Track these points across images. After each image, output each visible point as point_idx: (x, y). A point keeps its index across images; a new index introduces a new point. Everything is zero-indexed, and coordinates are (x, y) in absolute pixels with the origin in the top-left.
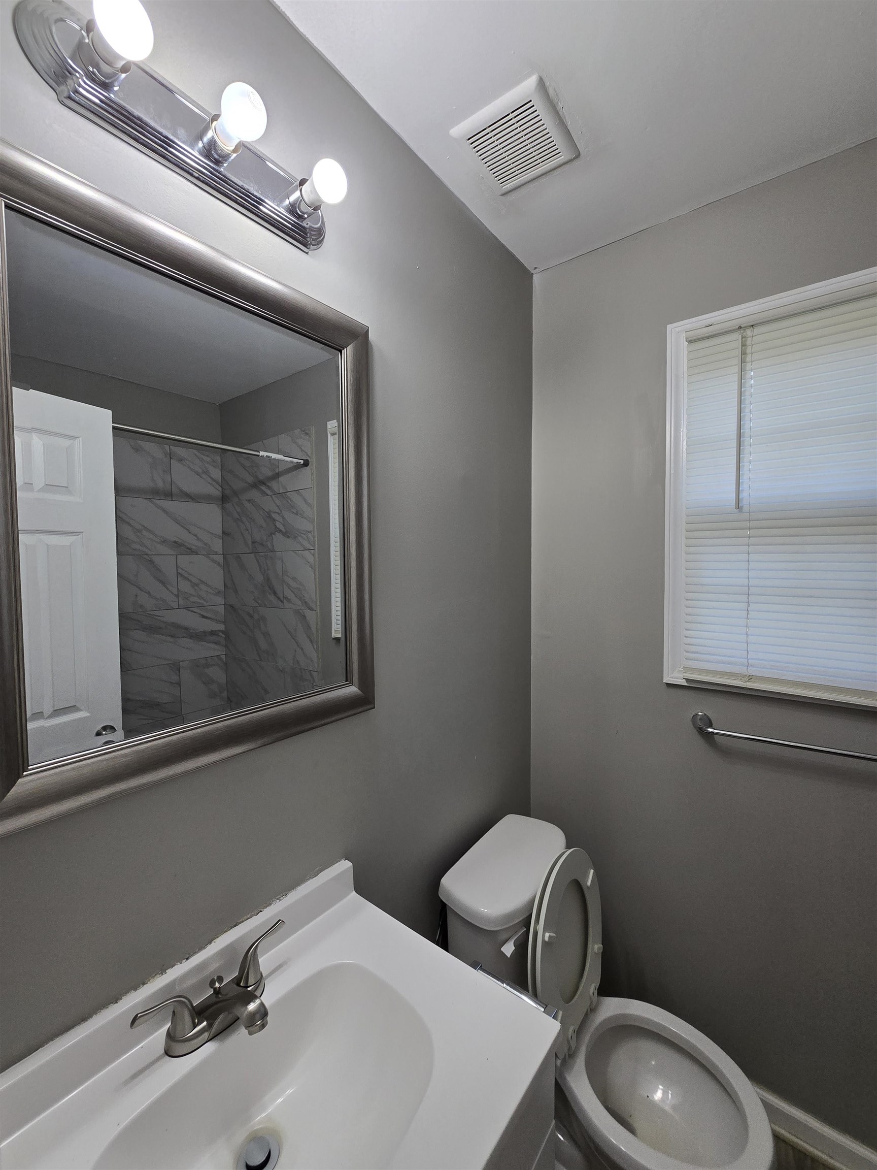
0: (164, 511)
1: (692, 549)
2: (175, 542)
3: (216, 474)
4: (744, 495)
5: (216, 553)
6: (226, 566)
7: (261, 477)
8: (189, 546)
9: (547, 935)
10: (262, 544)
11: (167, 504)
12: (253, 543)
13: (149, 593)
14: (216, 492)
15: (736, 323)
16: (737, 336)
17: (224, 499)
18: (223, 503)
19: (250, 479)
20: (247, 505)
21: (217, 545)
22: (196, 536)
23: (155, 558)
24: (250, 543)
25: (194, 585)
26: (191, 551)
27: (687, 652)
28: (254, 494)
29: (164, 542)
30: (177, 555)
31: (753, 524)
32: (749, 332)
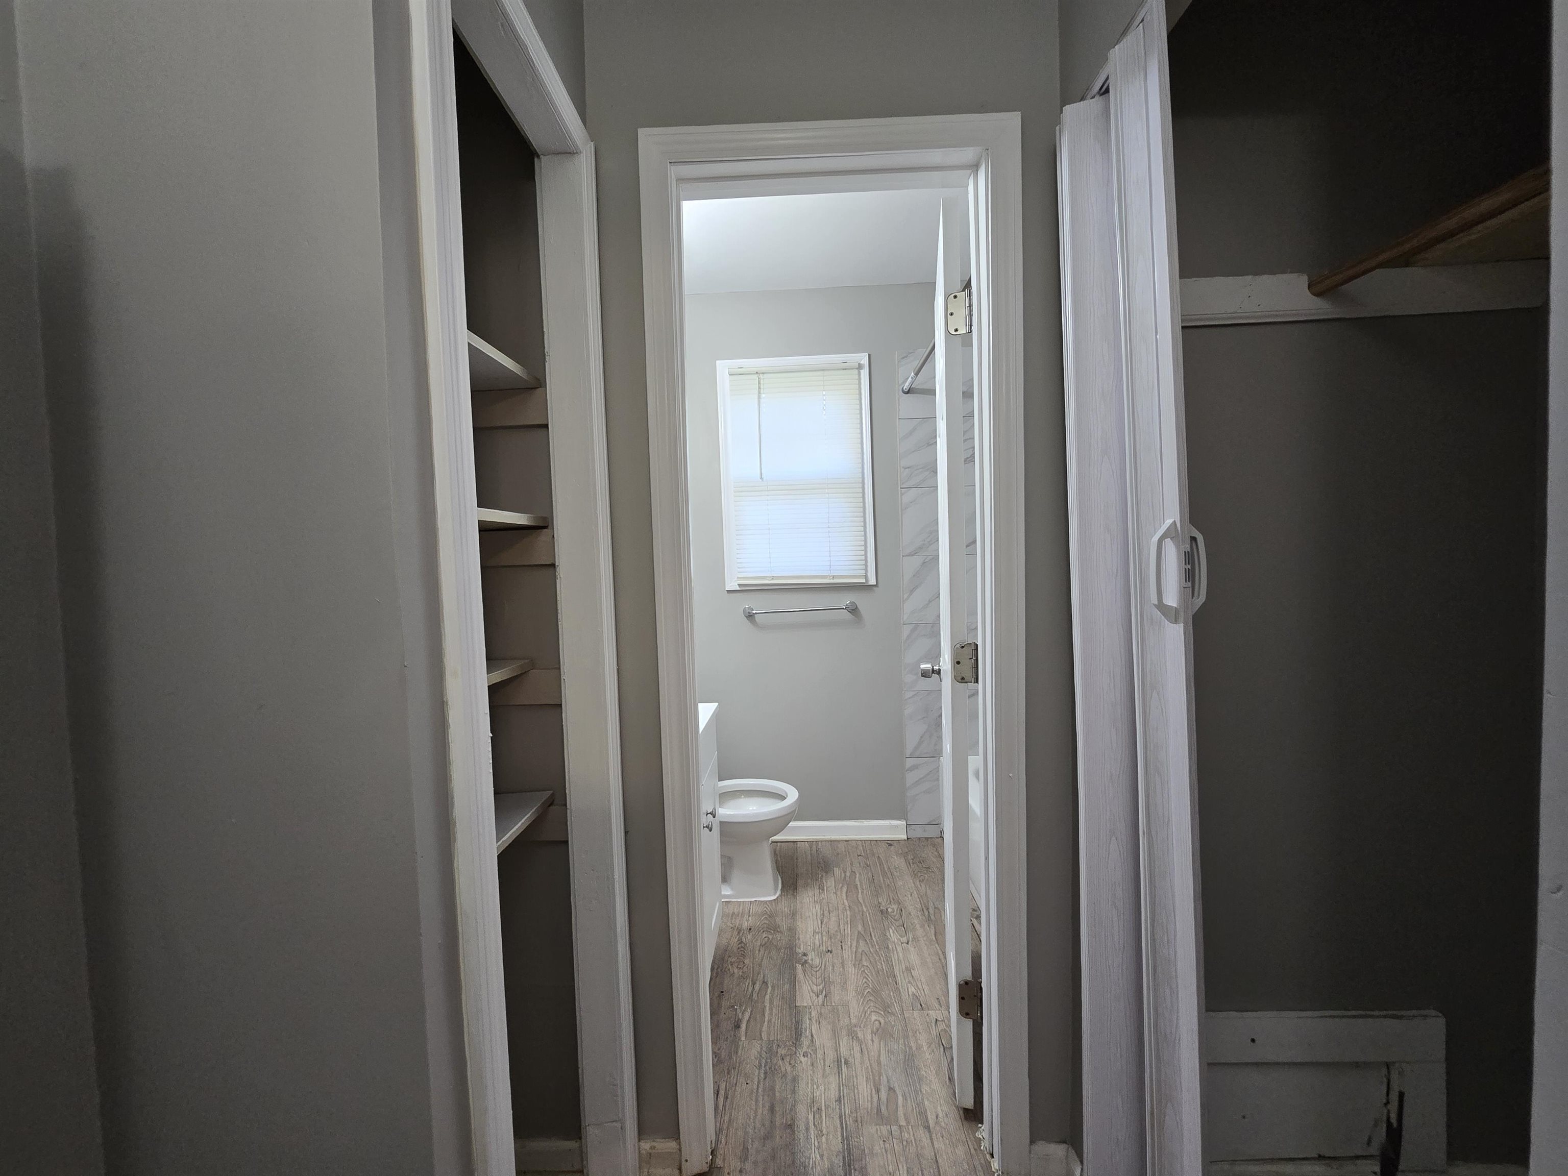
1: (737, 504)
4: (764, 472)
15: (754, 369)
16: (755, 377)
27: (739, 568)
31: (770, 488)
32: (762, 377)
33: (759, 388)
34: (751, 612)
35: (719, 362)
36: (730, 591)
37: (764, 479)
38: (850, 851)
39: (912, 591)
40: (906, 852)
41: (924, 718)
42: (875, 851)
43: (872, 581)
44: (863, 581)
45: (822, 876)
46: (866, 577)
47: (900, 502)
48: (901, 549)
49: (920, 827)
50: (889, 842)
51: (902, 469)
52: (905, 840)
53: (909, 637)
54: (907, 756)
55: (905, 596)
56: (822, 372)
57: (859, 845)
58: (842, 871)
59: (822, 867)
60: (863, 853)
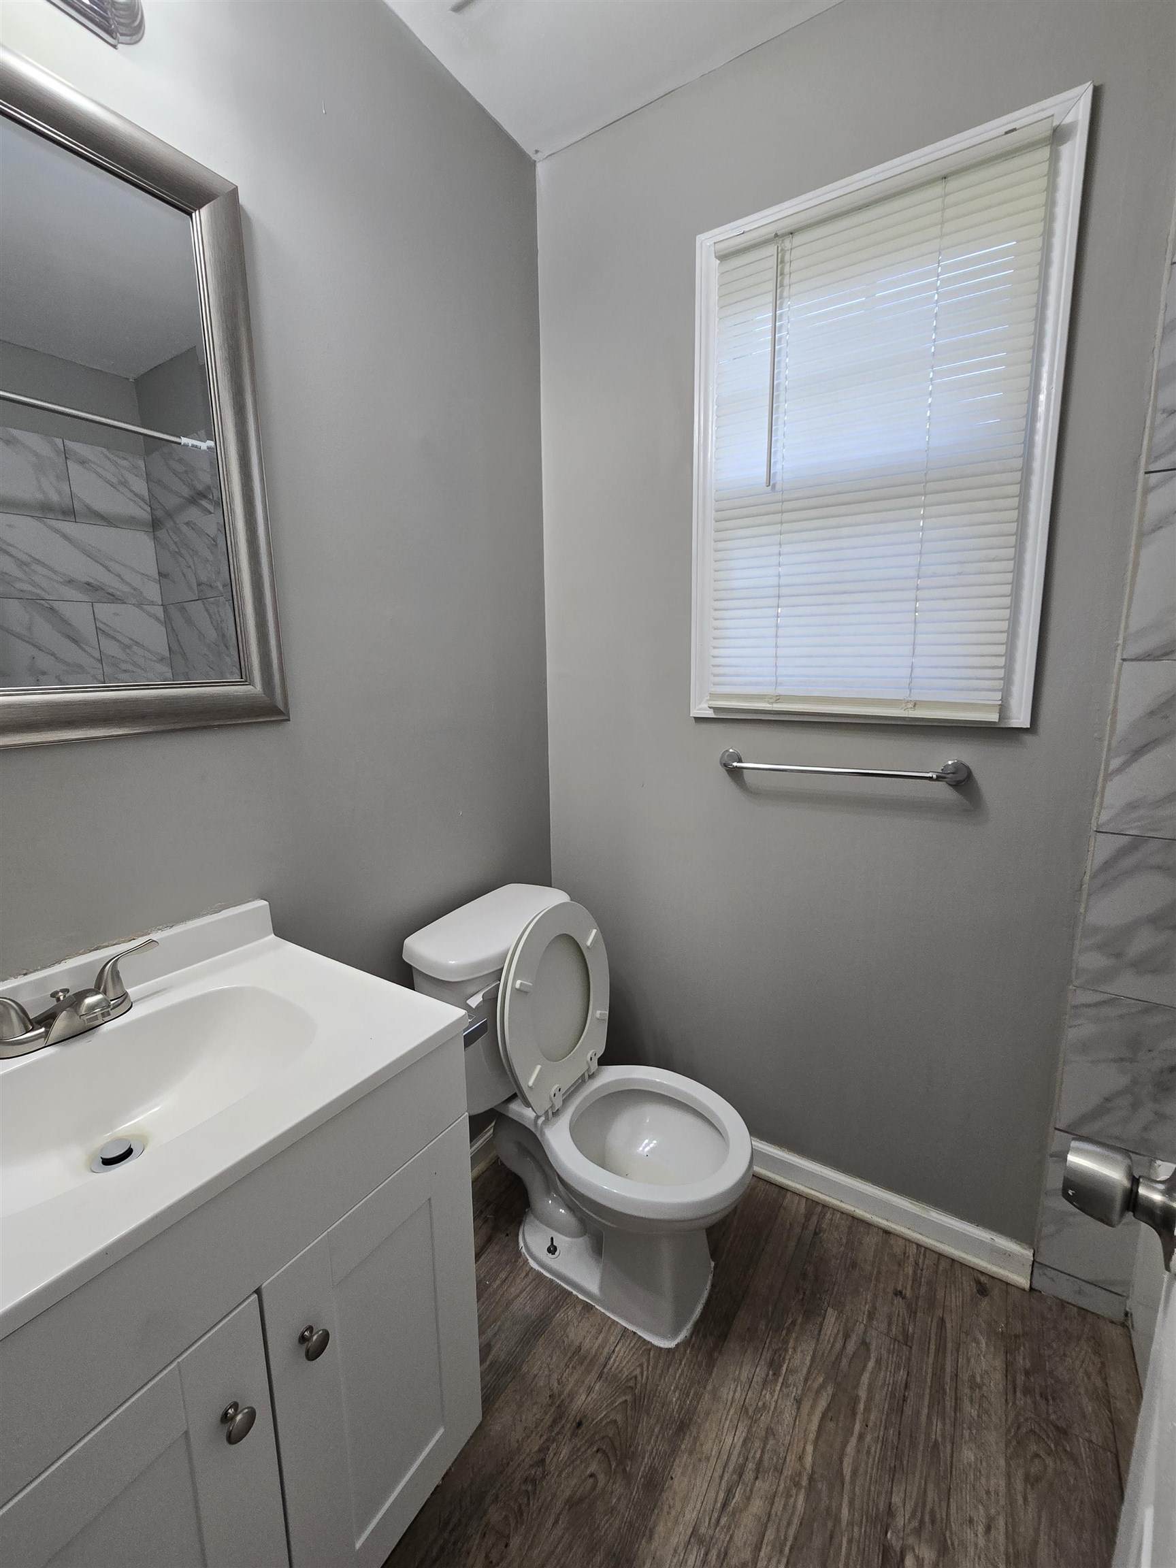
0: (65, 537)
1: (721, 545)
2: (88, 584)
3: (141, 486)
4: (777, 468)
5: (152, 603)
6: (168, 622)
7: (200, 487)
8: (111, 591)
9: (518, 982)
10: (211, 586)
11: (67, 527)
12: (199, 585)
13: (53, 654)
14: (143, 513)
15: (771, 230)
16: (771, 250)
17: (155, 525)
18: (154, 531)
19: (186, 492)
20: (184, 529)
21: (152, 591)
22: (119, 576)
23: (56, 605)
24: (195, 586)
25: (125, 647)
26: (113, 598)
27: (715, 675)
28: (193, 514)
29: (70, 582)
30: (92, 603)
31: (787, 506)
32: (787, 244)
33: (780, 274)
34: (735, 764)
35: (700, 238)
36: (698, 719)
37: (778, 487)
38: (883, 1268)
39: (1138, 753)
40: (1016, 1336)
41: (1122, 1060)
42: (940, 1294)
43: (1020, 718)
44: (994, 717)
45: (794, 1323)
46: (1003, 709)
47: (1136, 514)
48: (1120, 642)
49: (1068, 1280)
50: (983, 1279)
51: (1160, 417)
52: (1024, 1290)
53: (1107, 865)
54: (1057, 1127)
55: (1115, 763)
56: (938, 189)
57: (908, 1256)
58: (841, 1329)
59: (804, 1293)
60: (909, 1287)
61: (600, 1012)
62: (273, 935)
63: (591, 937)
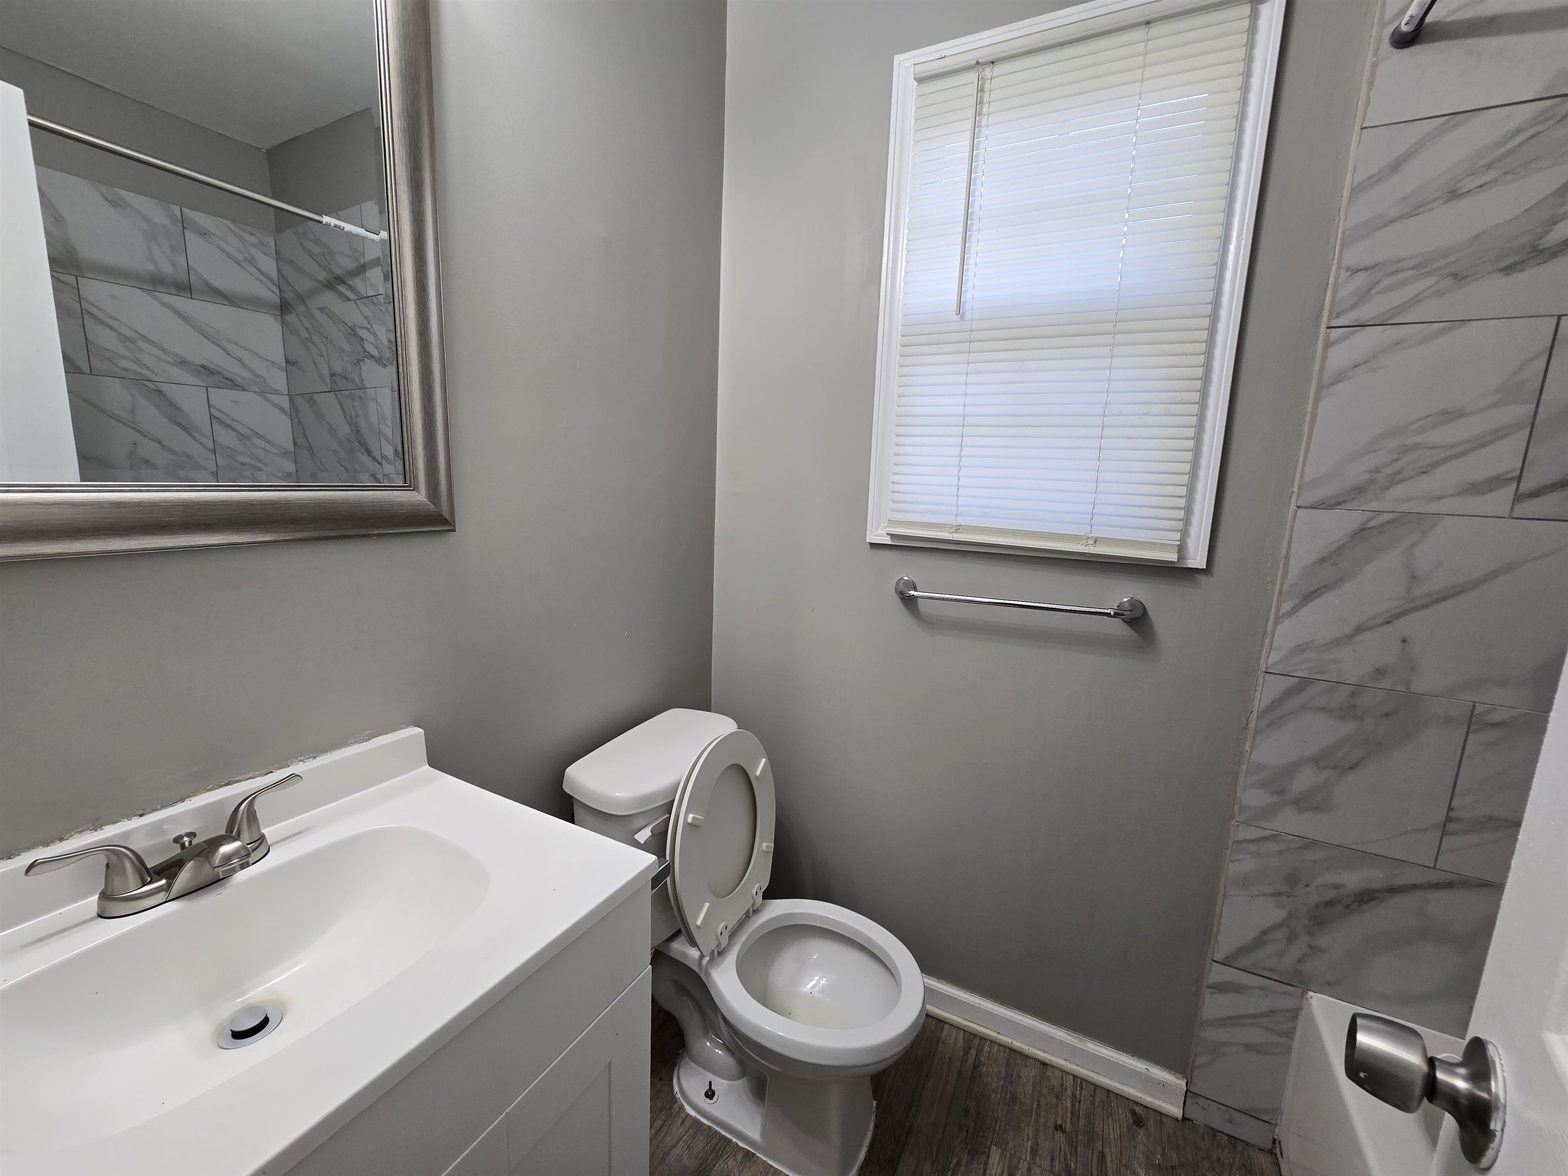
0: (178, 313)
1: (906, 370)
2: (203, 366)
3: (269, 265)
4: (967, 297)
5: (277, 392)
6: (294, 413)
7: (338, 272)
8: (229, 375)
9: (691, 816)
10: (345, 378)
11: (182, 302)
12: (332, 375)
13: (159, 442)
14: (271, 295)
15: (971, 58)
16: (972, 76)
17: (284, 308)
18: (282, 315)
19: (322, 275)
20: (317, 313)
21: (278, 380)
22: (240, 360)
23: (165, 388)
24: (326, 373)
25: (242, 437)
26: (232, 384)
28: (329, 299)
29: (183, 363)
30: (206, 387)
31: (974, 336)
32: (988, 72)
33: (980, 102)
34: (912, 592)
35: (898, 58)
36: (873, 545)
37: (968, 316)
38: (1043, 1102)
39: (1308, 598)
40: (1173, 1167)
41: (1280, 894)
42: (1098, 1128)
43: (1197, 559)
44: (1172, 557)
46: (1181, 549)
47: (1317, 367)
48: (1296, 489)
49: (1219, 1109)
50: (1137, 1109)
51: (1344, 275)
52: (1177, 1119)
53: (1275, 704)
54: (1215, 959)
55: (1286, 607)
56: (1139, 34)
57: (1066, 1089)
58: (1006, 1168)
59: (967, 1131)
60: (1069, 1121)
61: (765, 844)
62: (427, 765)
63: (760, 767)
